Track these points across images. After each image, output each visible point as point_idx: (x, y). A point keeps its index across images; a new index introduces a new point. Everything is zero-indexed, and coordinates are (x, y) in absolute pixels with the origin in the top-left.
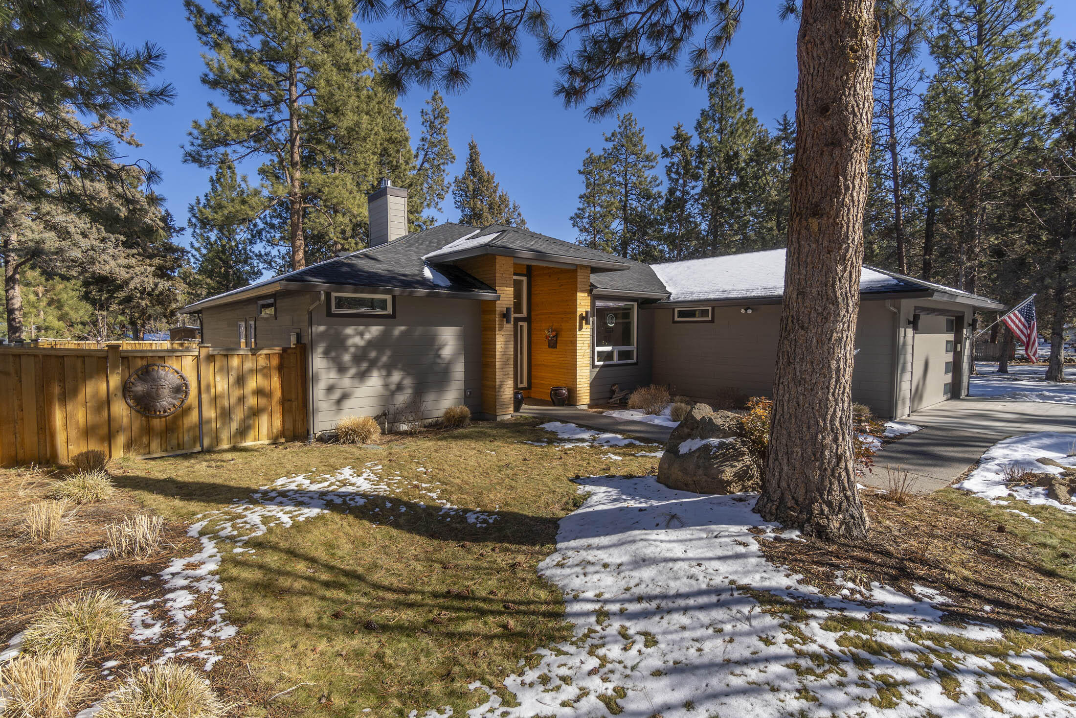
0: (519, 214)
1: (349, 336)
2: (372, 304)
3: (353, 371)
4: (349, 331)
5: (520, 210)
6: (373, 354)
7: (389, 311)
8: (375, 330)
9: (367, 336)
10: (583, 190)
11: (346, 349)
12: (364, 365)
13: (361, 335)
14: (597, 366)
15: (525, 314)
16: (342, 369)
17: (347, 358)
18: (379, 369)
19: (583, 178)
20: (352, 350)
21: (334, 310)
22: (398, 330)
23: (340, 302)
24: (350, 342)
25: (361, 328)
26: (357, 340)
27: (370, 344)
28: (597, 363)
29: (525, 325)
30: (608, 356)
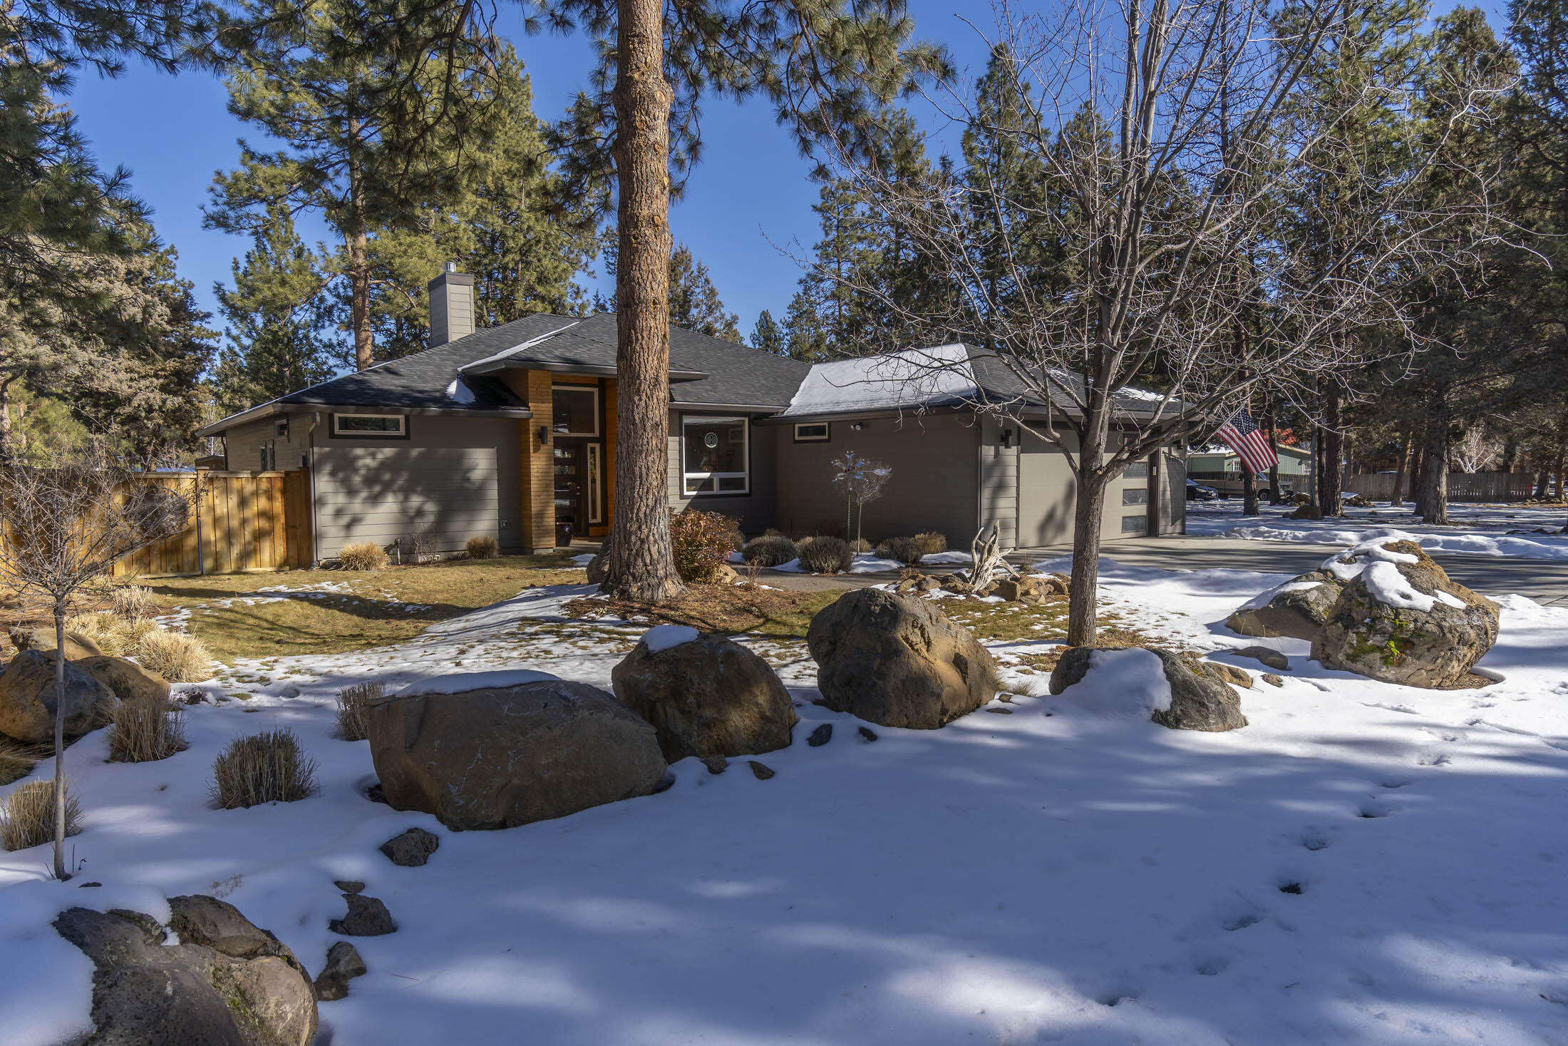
0: (707, 281)
1: (358, 458)
2: (382, 425)
3: (364, 494)
4: (359, 451)
5: (710, 275)
6: (387, 477)
7: (402, 432)
8: (387, 452)
9: (380, 456)
10: (820, 237)
11: (356, 470)
12: (377, 489)
13: (373, 456)
14: (688, 497)
15: (597, 434)
16: (351, 492)
17: (357, 479)
18: (394, 492)
19: (818, 218)
20: (363, 472)
21: (337, 431)
22: (415, 452)
23: (345, 424)
24: (360, 463)
25: (372, 450)
26: (368, 461)
27: (384, 465)
28: (686, 493)
29: (597, 446)
30: (707, 484)
